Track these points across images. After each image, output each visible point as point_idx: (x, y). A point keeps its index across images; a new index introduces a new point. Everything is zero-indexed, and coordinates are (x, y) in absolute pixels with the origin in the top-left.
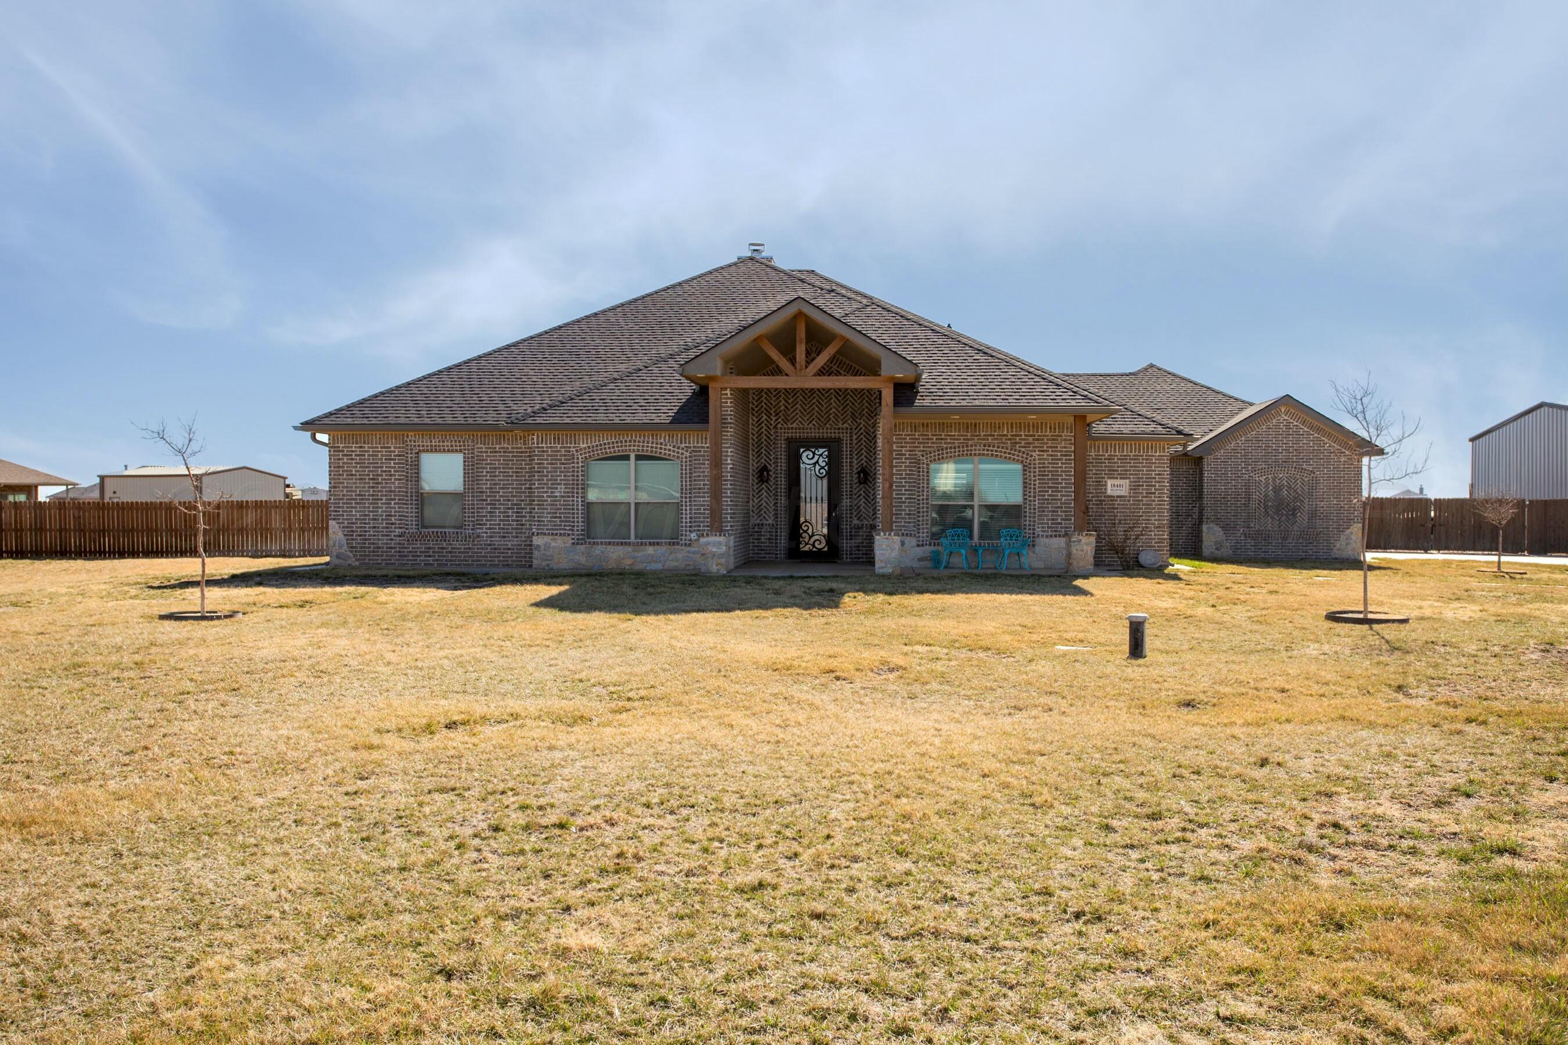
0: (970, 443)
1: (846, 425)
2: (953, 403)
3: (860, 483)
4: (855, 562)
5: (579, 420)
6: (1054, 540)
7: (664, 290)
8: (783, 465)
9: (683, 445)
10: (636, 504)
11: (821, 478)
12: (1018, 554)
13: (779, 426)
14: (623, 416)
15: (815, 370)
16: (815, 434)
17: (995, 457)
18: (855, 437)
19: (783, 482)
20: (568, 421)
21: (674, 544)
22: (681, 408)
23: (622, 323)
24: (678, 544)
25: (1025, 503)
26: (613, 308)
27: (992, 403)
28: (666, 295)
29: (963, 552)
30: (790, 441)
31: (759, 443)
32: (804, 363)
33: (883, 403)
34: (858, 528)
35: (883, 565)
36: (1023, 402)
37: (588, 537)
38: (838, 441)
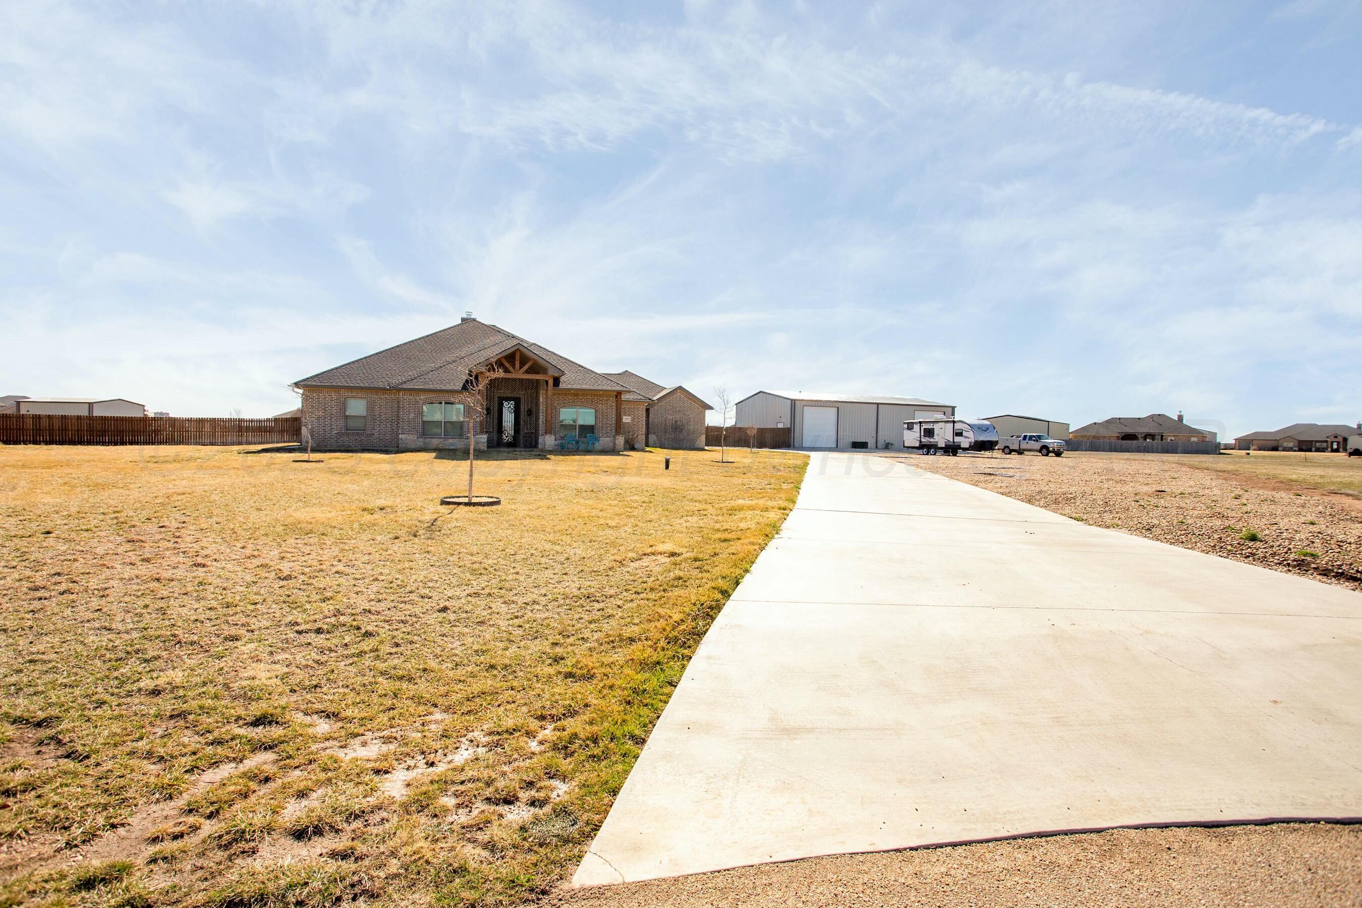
1: (525, 394)
2: (574, 387)
3: (529, 415)
4: (529, 446)
5: (418, 387)
6: (609, 438)
8: (496, 407)
9: (463, 399)
10: (444, 422)
11: (512, 413)
12: (594, 442)
13: (501, 392)
14: (441, 386)
15: (522, 372)
16: (512, 396)
17: (586, 407)
18: (528, 398)
19: (496, 414)
20: (413, 388)
21: (461, 438)
22: (464, 384)
25: (595, 424)
26: (420, 339)
29: (573, 443)
30: (499, 398)
32: (518, 368)
33: (548, 385)
34: (529, 434)
37: (424, 435)
38: (520, 399)
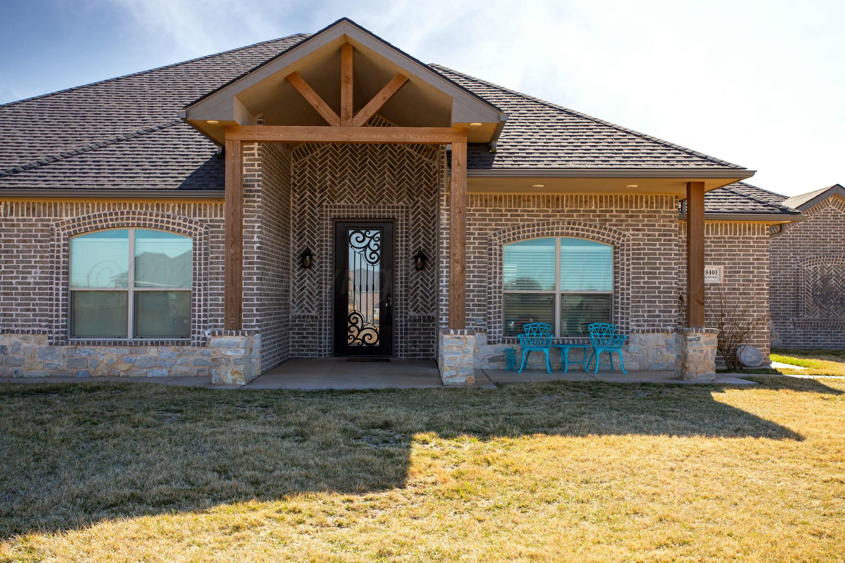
0: (551, 220)
1: (401, 203)
2: (541, 165)
3: (418, 269)
4: (412, 361)
5: (57, 185)
6: (651, 336)
7: (201, 59)
8: (328, 248)
9: (197, 219)
10: (136, 294)
11: (373, 263)
12: (610, 354)
13: (325, 203)
14: (118, 181)
15: (365, 119)
16: (365, 213)
18: (411, 217)
19: (328, 267)
20: (43, 185)
21: (183, 344)
22: (196, 172)
23: (146, 87)
24: (189, 343)
25: (616, 292)
27: (589, 165)
28: (203, 64)
29: (546, 351)
30: (337, 221)
31: (302, 223)
32: (350, 109)
33: (454, 162)
34: (415, 321)
35: (453, 373)
36: (629, 164)
37: (73, 335)
38: (392, 221)
